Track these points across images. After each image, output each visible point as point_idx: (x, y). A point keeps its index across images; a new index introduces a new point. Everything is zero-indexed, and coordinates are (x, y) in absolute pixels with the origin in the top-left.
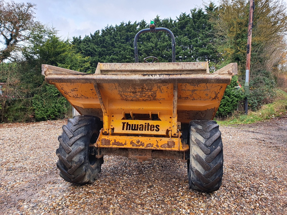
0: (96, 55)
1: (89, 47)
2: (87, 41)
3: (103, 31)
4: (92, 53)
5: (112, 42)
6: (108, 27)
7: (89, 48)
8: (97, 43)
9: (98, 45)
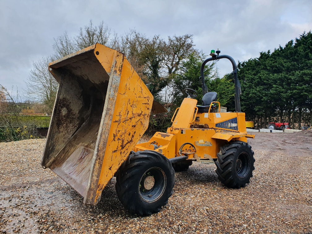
0: (283, 71)
1: (276, 62)
2: (275, 55)
3: (297, 40)
4: (279, 69)
5: (306, 53)
6: (305, 35)
7: (275, 64)
8: (286, 57)
9: (288, 58)
